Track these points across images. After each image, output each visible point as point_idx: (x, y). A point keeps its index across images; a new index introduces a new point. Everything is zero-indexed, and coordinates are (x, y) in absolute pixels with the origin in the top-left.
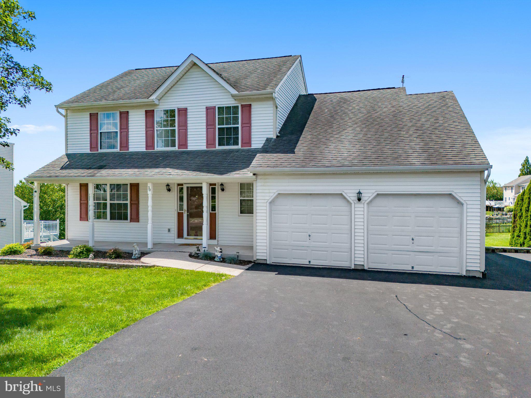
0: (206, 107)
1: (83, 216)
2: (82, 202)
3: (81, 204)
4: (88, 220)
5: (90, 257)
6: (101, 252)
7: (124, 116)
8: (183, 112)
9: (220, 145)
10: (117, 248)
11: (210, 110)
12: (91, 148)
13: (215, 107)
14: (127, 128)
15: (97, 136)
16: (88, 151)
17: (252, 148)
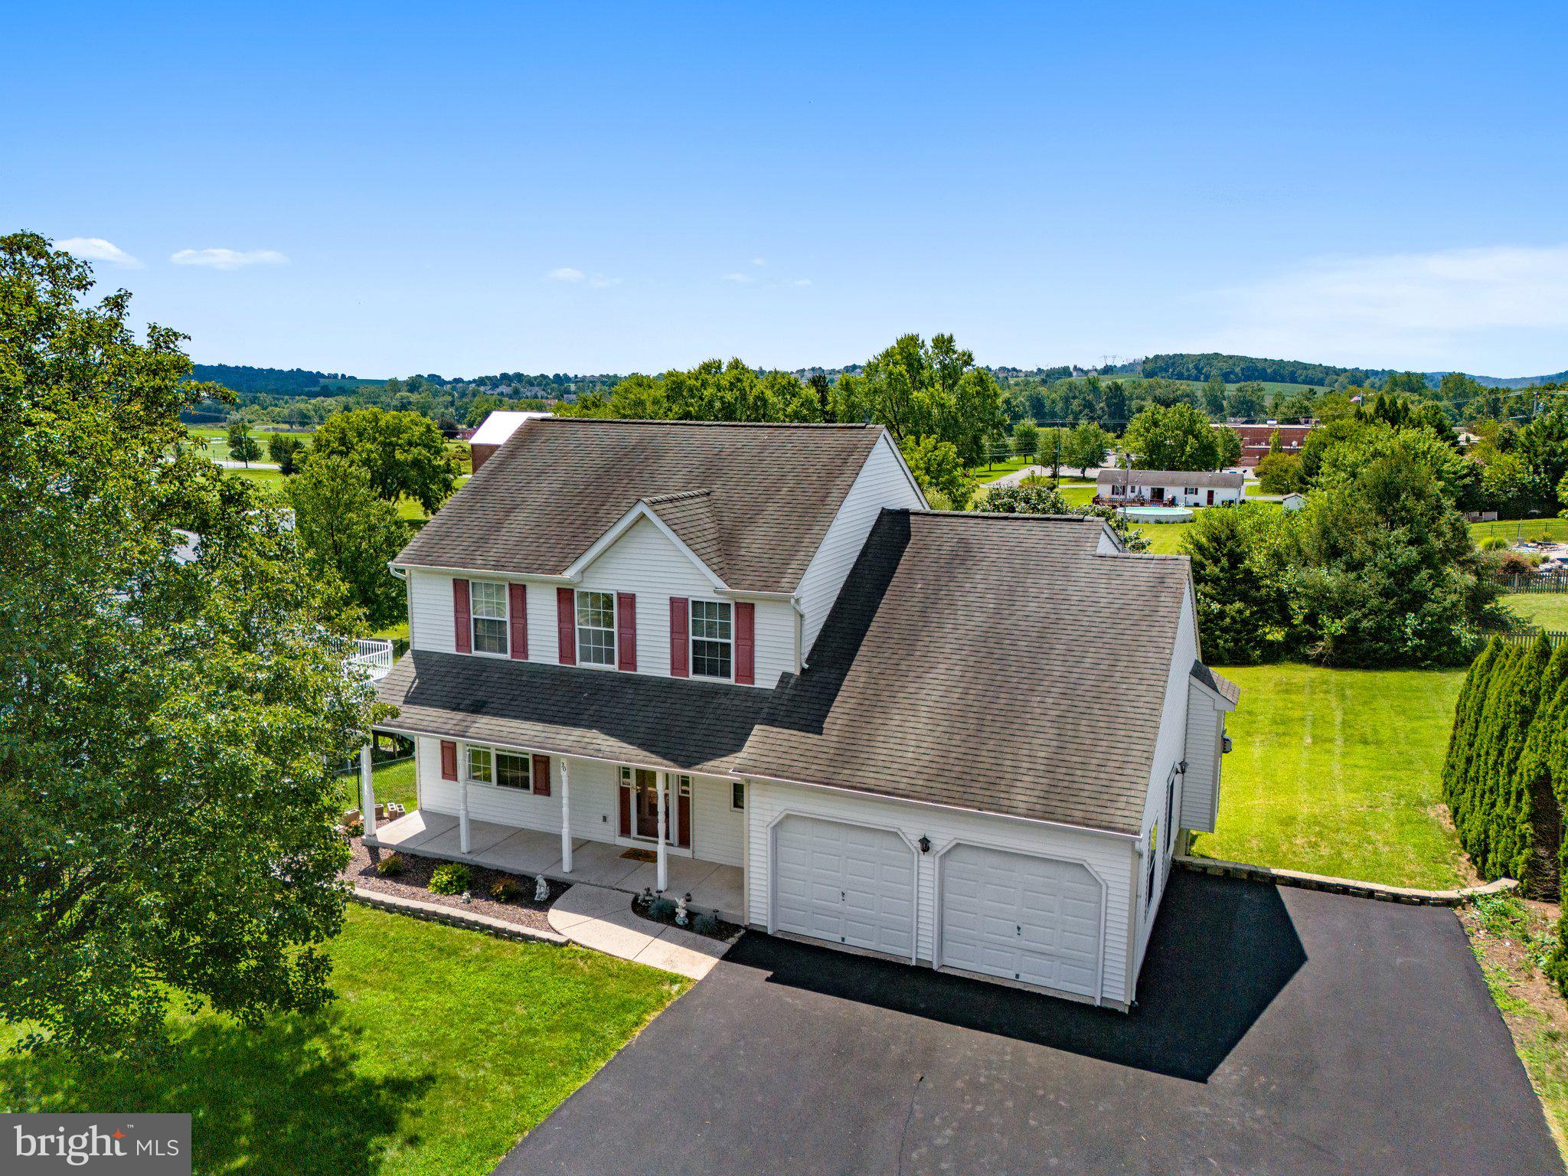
0: (671, 599)
1: (449, 771)
4: (455, 781)
6: (482, 869)
7: (518, 593)
8: (628, 601)
9: (695, 672)
11: (677, 605)
12: (458, 644)
13: (687, 600)
14: (524, 617)
15: (467, 624)
16: (453, 651)
17: (756, 686)
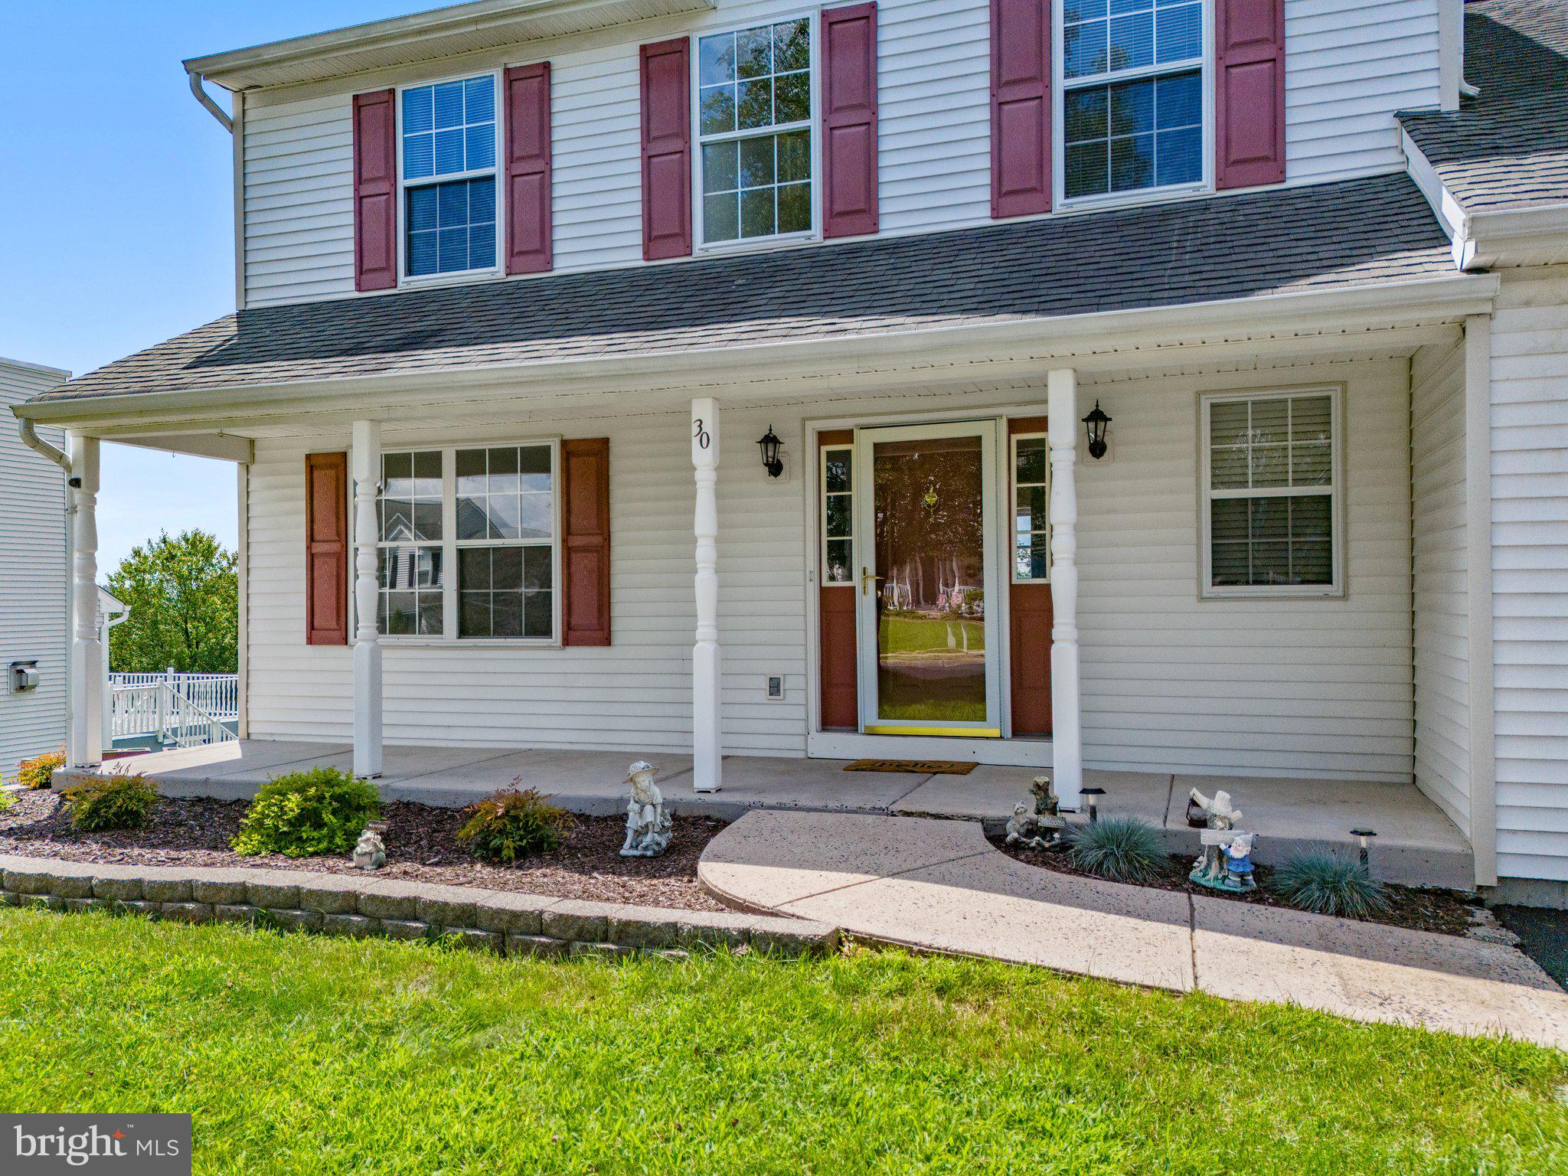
1: (325, 612)
2: (318, 548)
3: (312, 558)
4: (345, 641)
5: (362, 847)
6: (422, 808)
7: (530, 91)
8: (856, 27)
9: (1074, 188)
10: (522, 788)
12: (361, 270)
14: (544, 152)
15: (388, 206)
16: (347, 290)
17: (1290, 184)
